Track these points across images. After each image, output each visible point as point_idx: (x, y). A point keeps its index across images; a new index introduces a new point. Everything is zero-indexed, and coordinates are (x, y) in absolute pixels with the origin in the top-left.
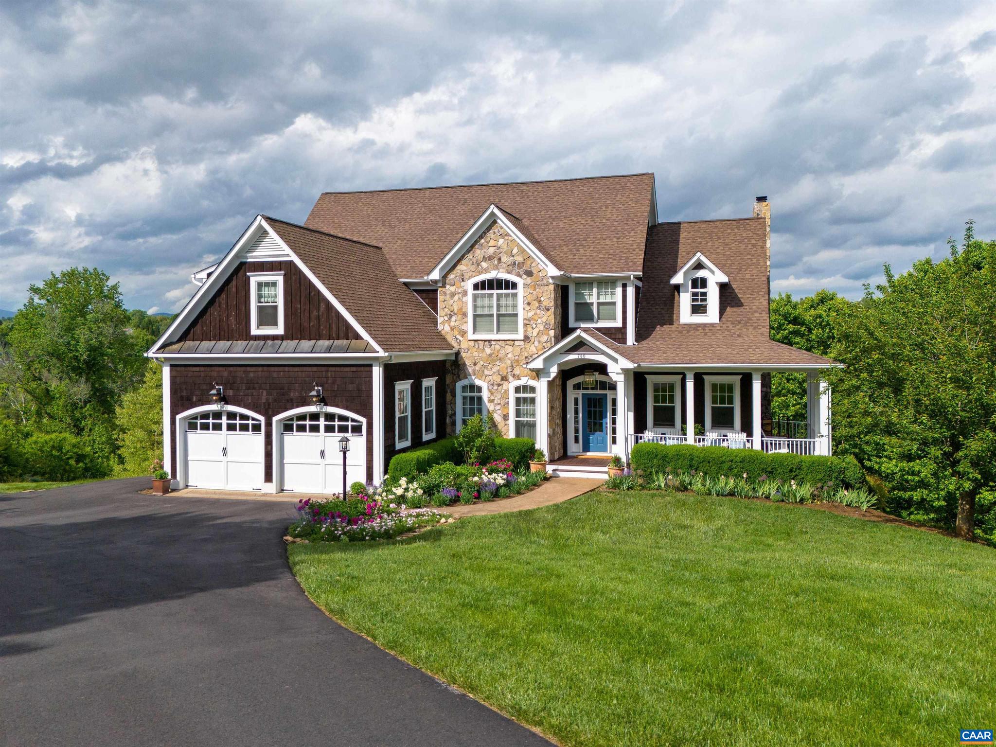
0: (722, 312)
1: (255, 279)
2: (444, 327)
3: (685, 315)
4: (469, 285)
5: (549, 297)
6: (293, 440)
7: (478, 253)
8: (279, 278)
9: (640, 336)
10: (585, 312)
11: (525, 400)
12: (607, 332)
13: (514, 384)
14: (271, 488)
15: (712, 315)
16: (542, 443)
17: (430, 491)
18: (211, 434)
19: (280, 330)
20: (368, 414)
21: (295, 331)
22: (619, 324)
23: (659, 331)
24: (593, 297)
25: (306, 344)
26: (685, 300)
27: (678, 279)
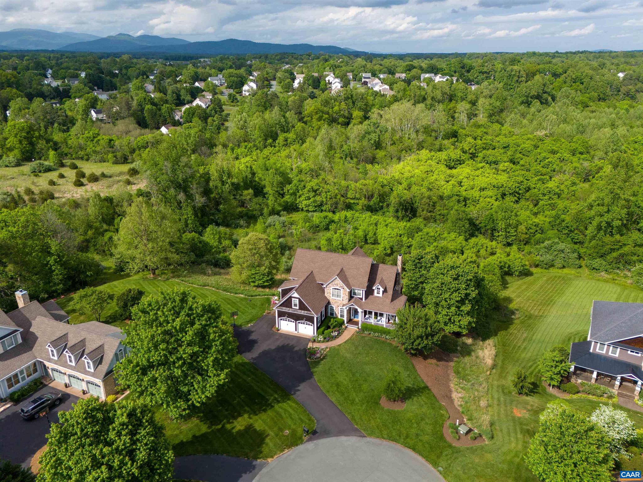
0: (383, 294)
1: (293, 299)
2: (326, 295)
3: (375, 294)
4: (331, 288)
5: (347, 294)
6: (300, 325)
7: (333, 283)
8: (298, 300)
9: (366, 298)
10: (355, 294)
11: (342, 311)
12: (360, 298)
13: (340, 308)
14: (296, 332)
15: (381, 295)
16: (345, 319)
17: (325, 338)
18: (285, 321)
19: (298, 308)
20: (313, 323)
21: (301, 308)
22: (361, 297)
23: (370, 297)
24: (356, 291)
25: (303, 311)
26: (376, 291)
27: (374, 288)
